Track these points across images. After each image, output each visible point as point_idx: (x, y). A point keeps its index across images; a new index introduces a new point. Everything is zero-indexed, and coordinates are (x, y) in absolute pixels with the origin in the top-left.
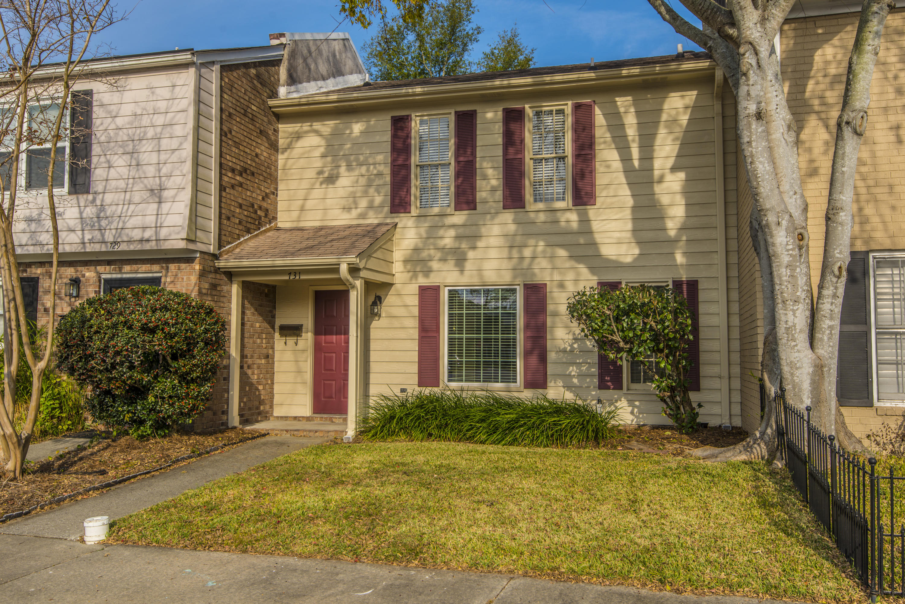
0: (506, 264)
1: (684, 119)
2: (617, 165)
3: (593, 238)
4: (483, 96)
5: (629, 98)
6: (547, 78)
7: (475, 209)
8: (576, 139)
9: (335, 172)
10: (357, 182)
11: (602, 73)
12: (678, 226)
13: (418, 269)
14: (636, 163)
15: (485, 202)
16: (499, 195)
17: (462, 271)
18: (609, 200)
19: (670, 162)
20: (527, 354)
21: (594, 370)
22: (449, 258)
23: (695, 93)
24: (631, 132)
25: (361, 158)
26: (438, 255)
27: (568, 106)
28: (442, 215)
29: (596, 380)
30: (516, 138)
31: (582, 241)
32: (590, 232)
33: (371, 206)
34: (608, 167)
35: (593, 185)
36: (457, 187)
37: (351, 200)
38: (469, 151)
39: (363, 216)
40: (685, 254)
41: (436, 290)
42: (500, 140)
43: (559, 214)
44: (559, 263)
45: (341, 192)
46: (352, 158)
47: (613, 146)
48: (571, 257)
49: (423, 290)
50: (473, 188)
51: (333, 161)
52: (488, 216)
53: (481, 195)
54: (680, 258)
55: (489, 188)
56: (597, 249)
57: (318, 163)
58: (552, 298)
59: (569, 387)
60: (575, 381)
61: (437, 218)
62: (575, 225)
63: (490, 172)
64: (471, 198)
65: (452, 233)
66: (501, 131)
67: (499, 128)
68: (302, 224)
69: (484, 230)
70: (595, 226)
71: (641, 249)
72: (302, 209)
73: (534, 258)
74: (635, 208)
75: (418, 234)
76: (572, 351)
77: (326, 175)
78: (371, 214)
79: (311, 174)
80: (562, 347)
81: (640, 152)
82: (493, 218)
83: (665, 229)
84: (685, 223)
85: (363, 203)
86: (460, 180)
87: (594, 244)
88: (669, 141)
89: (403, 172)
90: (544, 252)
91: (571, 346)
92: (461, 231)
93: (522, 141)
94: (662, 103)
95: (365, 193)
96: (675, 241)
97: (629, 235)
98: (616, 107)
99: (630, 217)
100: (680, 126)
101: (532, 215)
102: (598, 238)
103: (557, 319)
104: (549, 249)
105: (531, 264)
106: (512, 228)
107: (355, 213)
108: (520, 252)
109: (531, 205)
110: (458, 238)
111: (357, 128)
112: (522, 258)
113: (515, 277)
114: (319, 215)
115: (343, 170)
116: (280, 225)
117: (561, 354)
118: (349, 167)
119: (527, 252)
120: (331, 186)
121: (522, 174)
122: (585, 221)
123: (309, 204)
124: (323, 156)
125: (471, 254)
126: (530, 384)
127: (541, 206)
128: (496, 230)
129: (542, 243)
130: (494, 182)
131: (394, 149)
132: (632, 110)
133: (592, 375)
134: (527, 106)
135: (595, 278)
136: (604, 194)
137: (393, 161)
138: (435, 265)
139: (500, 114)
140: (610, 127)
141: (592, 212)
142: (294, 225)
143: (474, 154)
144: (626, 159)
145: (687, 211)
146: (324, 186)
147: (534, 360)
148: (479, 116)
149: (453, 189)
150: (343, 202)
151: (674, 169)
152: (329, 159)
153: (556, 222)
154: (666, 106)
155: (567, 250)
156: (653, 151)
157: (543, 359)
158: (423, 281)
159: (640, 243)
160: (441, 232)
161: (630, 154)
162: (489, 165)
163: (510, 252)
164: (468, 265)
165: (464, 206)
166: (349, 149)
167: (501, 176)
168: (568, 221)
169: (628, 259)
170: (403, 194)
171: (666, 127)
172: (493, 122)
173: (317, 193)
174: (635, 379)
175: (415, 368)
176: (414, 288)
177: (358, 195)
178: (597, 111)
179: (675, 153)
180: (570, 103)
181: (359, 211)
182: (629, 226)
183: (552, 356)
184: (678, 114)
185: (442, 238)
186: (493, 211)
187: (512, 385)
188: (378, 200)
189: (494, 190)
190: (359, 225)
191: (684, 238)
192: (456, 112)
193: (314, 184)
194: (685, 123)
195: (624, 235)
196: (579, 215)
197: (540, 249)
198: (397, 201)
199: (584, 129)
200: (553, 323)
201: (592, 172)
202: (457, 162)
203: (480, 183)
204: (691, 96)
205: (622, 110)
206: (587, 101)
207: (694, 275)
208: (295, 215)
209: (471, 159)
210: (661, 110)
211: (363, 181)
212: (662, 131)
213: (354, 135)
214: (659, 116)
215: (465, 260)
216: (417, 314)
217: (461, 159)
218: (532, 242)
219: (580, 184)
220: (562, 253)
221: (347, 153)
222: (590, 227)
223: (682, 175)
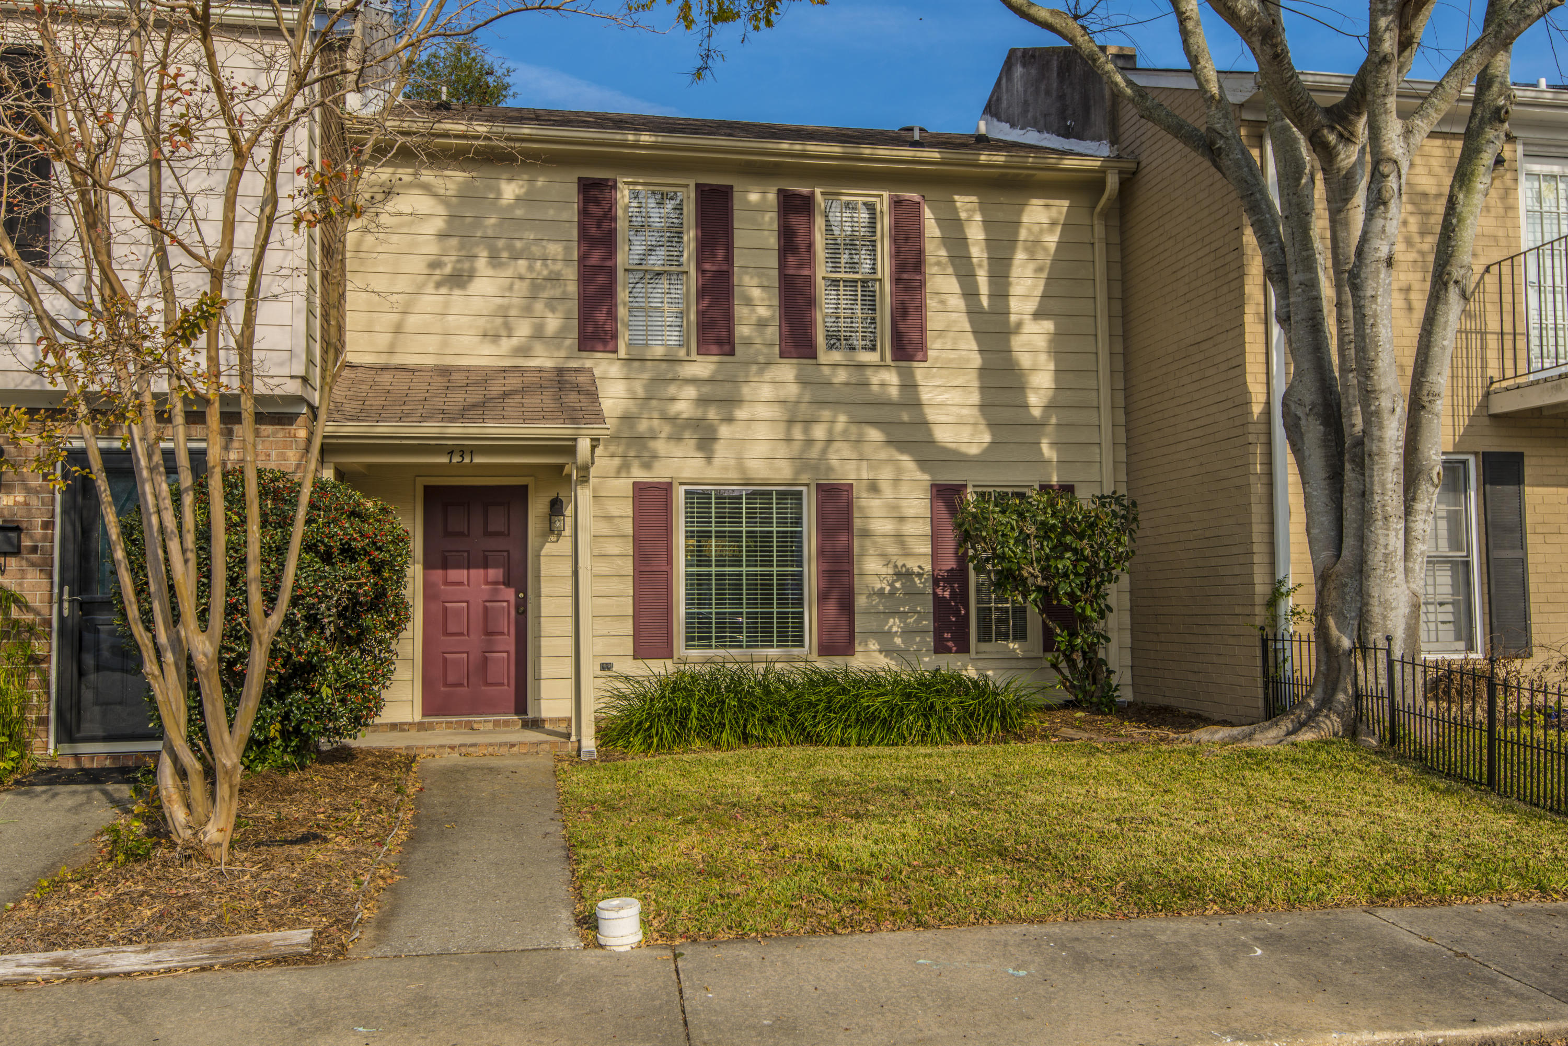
0: (782, 451)
1: (1052, 240)
2: (957, 302)
3: (923, 415)
4: (749, 163)
5: (974, 199)
6: (867, 151)
7: (732, 353)
8: (897, 254)
9: (466, 266)
10: (511, 288)
11: (951, 155)
12: (1044, 402)
13: (632, 454)
14: (985, 302)
15: (748, 343)
16: (772, 332)
17: (709, 459)
18: (945, 355)
19: (1031, 306)
20: (823, 597)
21: (928, 623)
22: (687, 435)
23: (1066, 203)
24: (977, 252)
25: (519, 244)
26: (667, 429)
27: (883, 198)
28: (672, 361)
29: (930, 639)
30: (800, 241)
31: (905, 417)
32: (918, 405)
33: (538, 335)
34: (942, 302)
35: (922, 329)
36: (701, 314)
37: (499, 320)
38: (720, 253)
39: (523, 351)
40: (1052, 444)
41: (666, 489)
42: (772, 241)
43: (869, 372)
44: (868, 450)
45: (477, 304)
46: (501, 243)
47: (950, 270)
48: (889, 442)
49: (640, 489)
50: (729, 318)
51: (462, 247)
52: (754, 368)
53: (743, 330)
54: (1047, 451)
55: (754, 318)
56: (929, 432)
57: (432, 248)
58: (861, 508)
59: (888, 651)
60: (898, 641)
61: (664, 365)
62: (894, 392)
63: (756, 293)
64: (724, 333)
65: (691, 392)
66: (775, 226)
67: (770, 219)
68: (398, 360)
69: (746, 391)
70: (926, 396)
71: (993, 435)
72: (398, 330)
73: (829, 441)
74: (983, 371)
75: (630, 391)
76: (892, 594)
77: (448, 270)
78: (539, 348)
79: (418, 265)
80: (878, 586)
81: (990, 284)
82: (761, 371)
83: (1027, 406)
84: (1054, 398)
85: (524, 329)
86: (706, 302)
87: (924, 424)
88: (1029, 271)
89: (601, 279)
90: (845, 432)
91: (891, 585)
92: (706, 389)
93: (810, 246)
94: (1020, 213)
95: (527, 311)
96: (1039, 425)
97: (975, 412)
98: (955, 210)
99: (976, 384)
100: (1046, 250)
101: (826, 371)
102: (932, 415)
103: (868, 542)
104: (854, 429)
105: (825, 451)
106: (793, 390)
107: (506, 345)
108: (806, 431)
109: (825, 357)
110: (702, 401)
111: (510, 190)
112: (810, 442)
113: (798, 472)
114: (432, 343)
115: (481, 264)
116: (351, 357)
117: (876, 600)
118: (495, 260)
119: (819, 432)
120: (456, 292)
121: (811, 302)
122: (909, 386)
123: (413, 321)
124: (442, 236)
125: (724, 431)
126: (826, 650)
127: (837, 356)
128: (766, 392)
129: (842, 418)
130: (763, 312)
131: (584, 236)
132: (978, 217)
133: (924, 632)
134: (818, 191)
135: (927, 477)
136: (937, 345)
137: (582, 259)
138: (661, 446)
139: (772, 197)
140: (946, 241)
141: (920, 372)
142: (382, 360)
143: (729, 258)
144: (970, 294)
145: (1057, 380)
146: (444, 290)
147: (832, 608)
148: (736, 195)
149: (693, 317)
150: (482, 322)
151: (1038, 315)
152: (454, 242)
153: (866, 384)
154: (1025, 219)
155: (883, 431)
156: (1008, 285)
157: (847, 606)
158: (639, 474)
159: (992, 426)
160: (672, 390)
161: (976, 285)
162: (755, 281)
163: (789, 430)
164: (720, 450)
165: (714, 348)
166: (494, 226)
167: (776, 302)
168: (883, 385)
169: (974, 450)
170: (601, 316)
171: (1026, 249)
172: (759, 209)
173: (431, 300)
174: (984, 637)
175: (628, 627)
176: (625, 485)
177: (513, 312)
178: (928, 214)
179: (1039, 291)
180: (886, 194)
181: (515, 341)
182: (975, 398)
183: (861, 601)
184: (1041, 231)
185: (673, 399)
186: (761, 359)
187: (796, 651)
188: (553, 324)
189: (762, 324)
190: (515, 369)
191: (1054, 421)
192: (698, 186)
193: (423, 285)
194: (1052, 247)
195: (965, 411)
196: (901, 375)
197: (839, 427)
198: (590, 329)
199: (907, 239)
200: (863, 548)
201: (921, 308)
202: (700, 269)
203: (740, 311)
204: (1061, 206)
205: (963, 215)
206: (914, 196)
207: (1069, 478)
208: (383, 340)
209: (724, 268)
210: (1018, 223)
211: (522, 287)
212: (1020, 256)
213: (504, 202)
214: (1016, 233)
215: (715, 439)
216: (630, 531)
217: (707, 267)
218: (826, 414)
219: (902, 326)
220: (874, 434)
221: (490, 233)
222: (917, 395)
223: (1048, 326)
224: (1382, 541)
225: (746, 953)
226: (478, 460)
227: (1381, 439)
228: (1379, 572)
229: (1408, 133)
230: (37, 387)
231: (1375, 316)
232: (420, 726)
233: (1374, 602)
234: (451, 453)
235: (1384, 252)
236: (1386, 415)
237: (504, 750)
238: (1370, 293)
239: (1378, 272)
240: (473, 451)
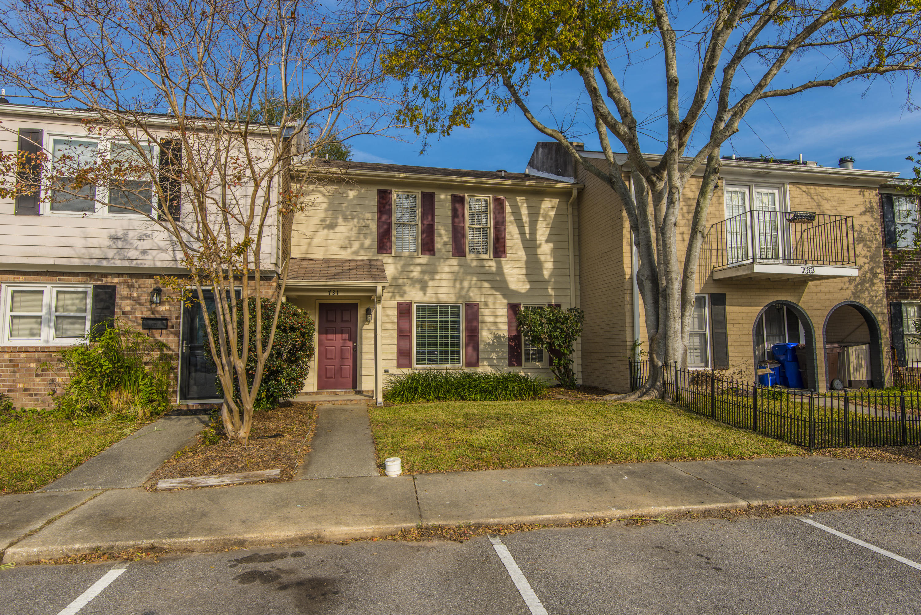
0: (452, 291)
1: (552, 213)
2: (517, 236)
3: (505, 278)
4: (441, 184)
5: (524, 198)
6: (484, 180)
7: (434, 254)
8: (495, 218)
9: (335, 221)
10: (351, 230)
11: (515, 182)
12: (549, 273)
13: (396, 291)
14: (528, 236)
15: (440, 251)
16: (449, 247)
17: (425, 294)
18: (513, 256)
19: (545, 238)
20: (467, 345)
21: (506, 355)
22: (417, 285)
23: (558, 200)
24: (525, 218)
25: (355, 213)
26: (409, 282)
27: (490, 198)
28: (412, 257)
29: (507, 361)
30: (459, 213)
31: (498, 279)
32: (503, 274)
33: (362, 247)
34: (512, 236)
35: (505, 246)
36: (423, 240)
37: (347, 242)
38: (430, 218)
39: (356, 253)
40: (552, 289)
41: (409, 305)
42: (450, 213)
43: (485, 262)
44: (484, 291)
45: (339, 236)
46: (348, 213)
47: (515, 224)
48: (492, 288)
49: (400, 305)
50: (433, 242)
51: (333, 214)
52: (442, 260)
53: (438, 246)
54: (551, 292)
55: (442, 241)
56: (507, 284)
57: (322, 215)
58: (481, 312)
59: (491, 365)
60: (495, 362)
61: (409, 259)
62: (494, 269)
63: (443, 232)
64: (431, 247)
65: (418, 269)
66: (451, 208)
67: (449, 205)
68: (309, 256)
69: (439, 269)
70: (506, 271)
71: (531, 285)
72: (309, 245)
73: (470, 287)
74: (527, 262)
75: (396, 268)
76: (493, 344)
77: (328, 223)
78: (362, 252)
79: (316, 221)
80: (488, 341)
81: (530, 230)
82: (445, 261)
83: (543, 275)
84: (553, 272)
85: (356, 245)
86: (425, 235)
87: (505, 281)
88: (544, 225)
89: (386, 227)
90: (476, 284)
91: (493, 341)
92: (424, 268)
93: (463, 215)
94: (541, 204)
95: (358, 238)
96: (548, 282)
97: (524, 277)
98: (517, 202)
99: (524, 266)
100: (550, 217)
101: (469, 261)
102: (508, 278)
103: (484, 325)
104: (479, 283)
105: (468, 291)
106: (456, 268)
107: (349, 251)
108: (461, 284)
109: (470, 256)
110: (422, 272)
111: (352, 194)
112: (462, 288)
113: (458, 298)
114: (322, 250)
115: (340, 220)
116: (292, 255)
117: (487, 346)
118: (345, 219)
119: (466, 284)
120: (331, 231)
121: (463, 236)
122: (500, 267)
123: (315, 242)
124: (326, 210)
125: (431, 283)
126: (468, 365)
127: (473, 256)
128: (446, 269)
129: (475, 279)
130: (445, 239)
131: (379, 211)
132: (525, 205)
133: (504, 358)
134: (466, 195)
135: (506, 301)
136: (510, 252)
137: (379, 219)
138: (407, 289)
139: (449, 197)
140: (513, 213)
141: (504, 261)
142: (303, 256)
143: (433, 219)
144: (522, 233)
145: (554, 265)
146: (326, 230)
147: (470, 349)
148: (436, 196)
149: (420, 241)
150: (341, 242)
151: (547, 241)
152: (330, 212)
153: (483, 266)
154: (543, 206)
155: (490, 284)
156: (536, 230)
157: (476, 348)
158: (399, 299)
159: (530, 282)
160: (412, 268)
161: (524, 230)
162: (443, 228)
163: (454, 283)
164: (429, 291)
165: (427, 253)
166: (346, 207)
167: (451, 236)
168: (490, 267)
169: (523, 291)
170: (385, 240)
171: (543, 217)
172: (445, 201)
173: (322, 234)
174: (527, 360)
175: (395, 356)
176: (394, 303)
177: (353, 239)
178: (507, 204)
179: (548, 232)
180: (491, 196)
181: (353, 249)
182: (524, 272)
183: (481, 347)
184: (548, 210)
185: (412, 271)
186: (445, 257)
187: (457, 365)
188: (367, 243)
189: (445, 244)
190: (353, 260)
191: (553, 280)
192: (422, 192)
193: (319, 229)
194: (553, 216)
195: (520, 276)
196: (496, 263)
197: (473, 282)
198: (381, 245)
199: (499, 213)
200: (482, 327)
201: (504, 238)
202: (422, 223)
203: (437, 239)
204: (557, 201)
205: (520, 204)
206: (502, 197)
207: (559, 301)
208: (304, 249)
209: (431, 223)
210: (540, 207)
211: (355, 230)
212: (541, 219)
213: (349, 198)
214: (539, 211)
215: (427, 286)
216: (396, 321)
217: (425, 222)
218: (469, 277)
219: (497, 245)
220: (486, 285)
221: (344, 209)
222: (502, 270)
223: (551, 245)
224: (673, 326)
225: (440, 477)
226: (340, 294)
227: (672, 289)
228: (672, 338)
229: (682, 177)
230: (175, 267)
231: (670, 244)
232: (317, 393)
233: (670, 349)
234: (330, 291)
235: (673, 221)
236: (674, 280)
237: (348, 403)
238: (668, 235)
239: (671, 228)
240: (338, 291)
